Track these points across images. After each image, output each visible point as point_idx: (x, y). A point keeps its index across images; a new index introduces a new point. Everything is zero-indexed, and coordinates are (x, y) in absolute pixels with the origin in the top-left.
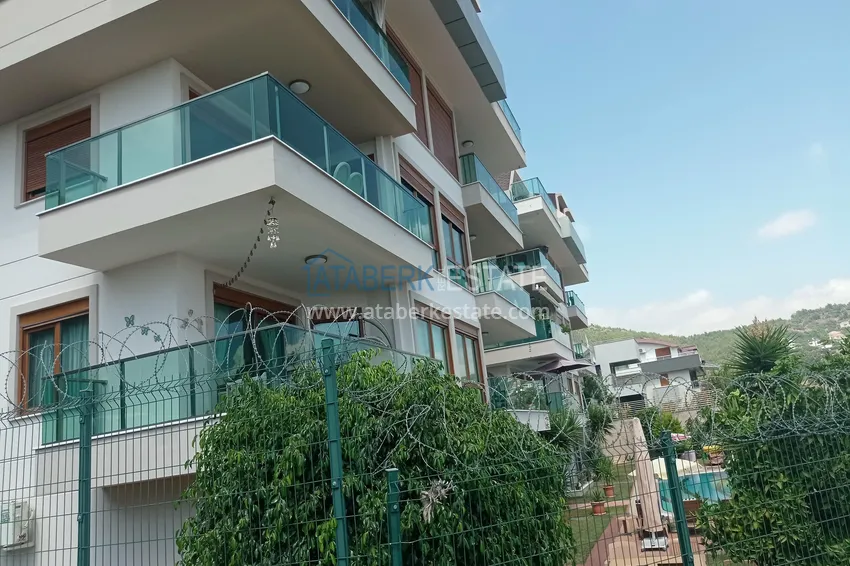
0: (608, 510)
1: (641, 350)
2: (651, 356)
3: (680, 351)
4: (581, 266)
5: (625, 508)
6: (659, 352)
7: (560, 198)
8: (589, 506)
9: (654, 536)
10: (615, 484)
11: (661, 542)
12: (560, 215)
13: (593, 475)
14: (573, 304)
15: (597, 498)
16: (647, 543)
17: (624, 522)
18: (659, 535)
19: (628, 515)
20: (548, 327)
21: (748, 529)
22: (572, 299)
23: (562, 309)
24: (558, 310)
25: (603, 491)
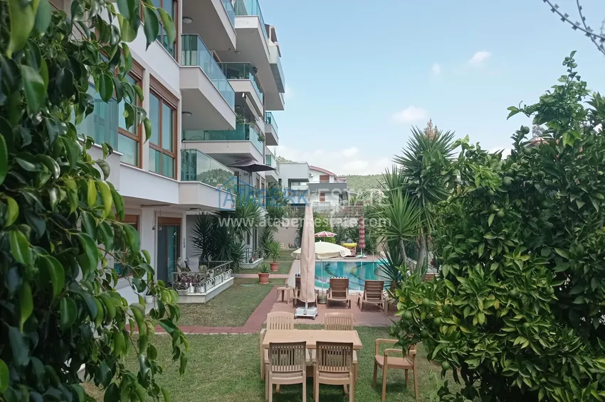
0: (270, 280)
1: (310, 174)
2: (316, 179)
3: (335, 179)
4: (280, 94)
5: (285, 280)
6: (321, 177)
7: (273, 30)
8: (256, 276)
9: (307, 306)
10: (279, 262)
11: (311, 312)
12: (270, 43)
13: (264, 254)
14: (270, 123)
15: (264, 270)
16: (300, 311)
17: (283, 291)
18: (311, 305)
19: (287, 286)
20: (248, 131)
21: (467, 322)
22: (270, 119)
23: (260, 123)
24: (257, 122)
25: (269, 266)
